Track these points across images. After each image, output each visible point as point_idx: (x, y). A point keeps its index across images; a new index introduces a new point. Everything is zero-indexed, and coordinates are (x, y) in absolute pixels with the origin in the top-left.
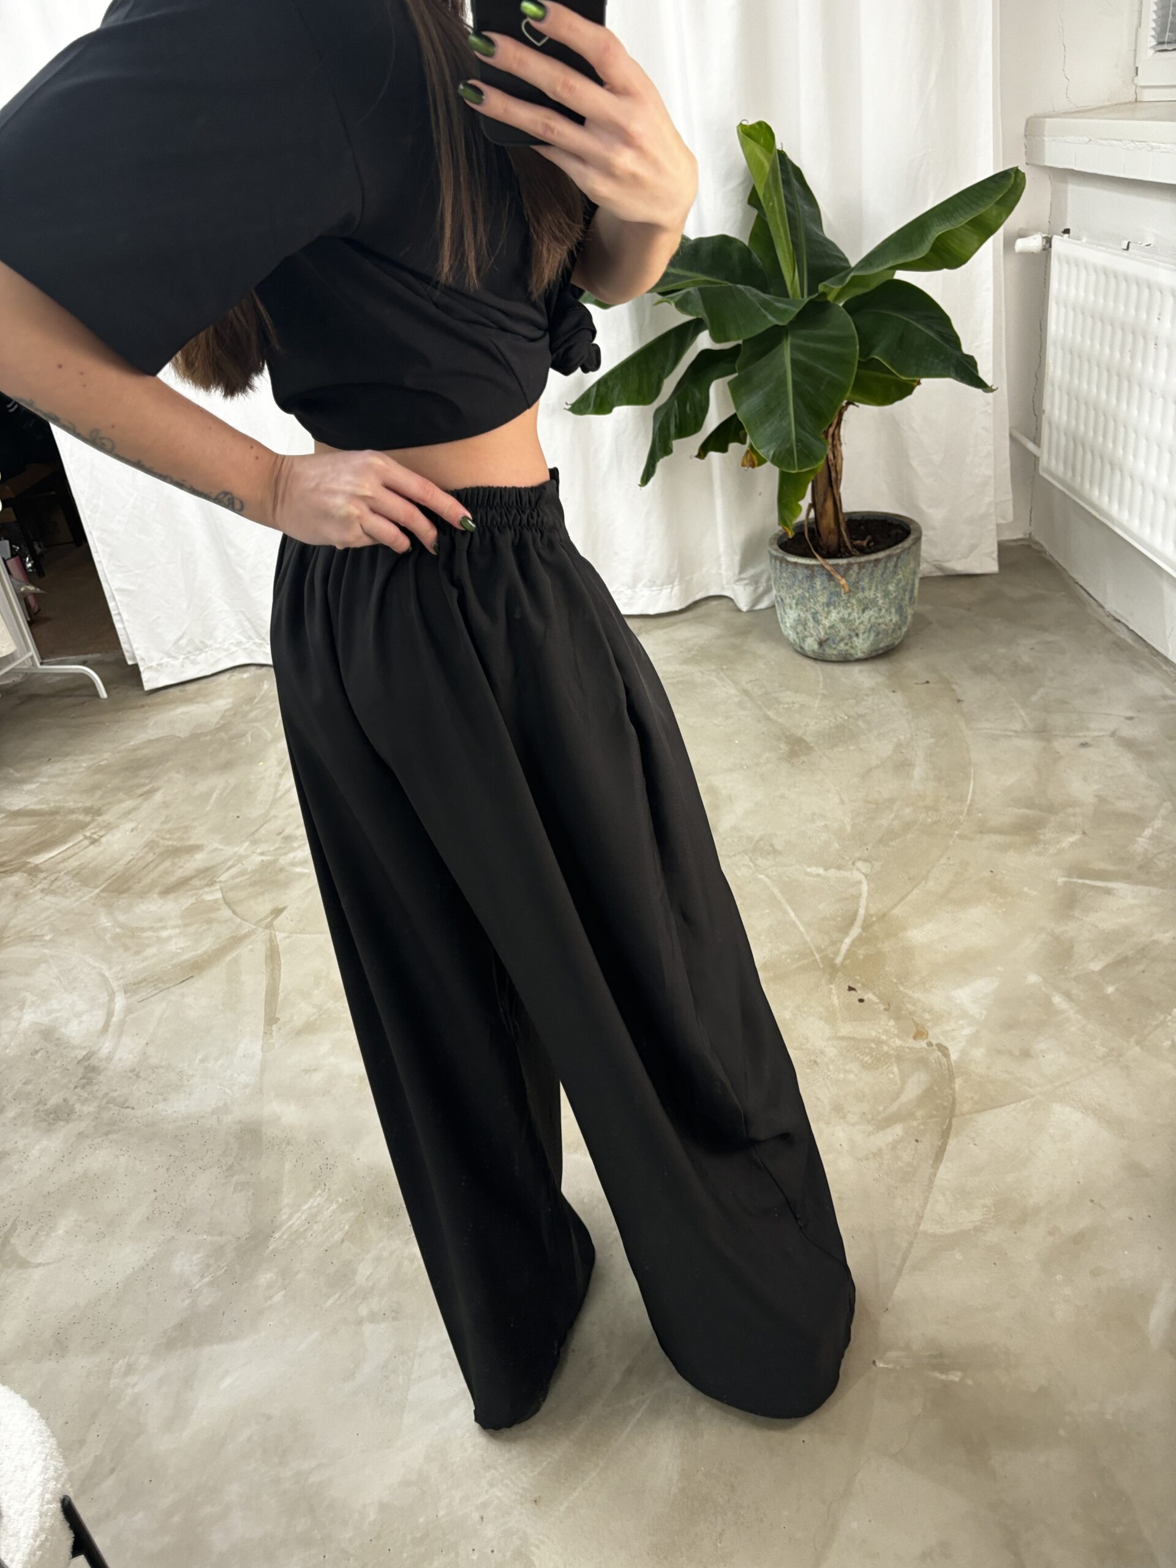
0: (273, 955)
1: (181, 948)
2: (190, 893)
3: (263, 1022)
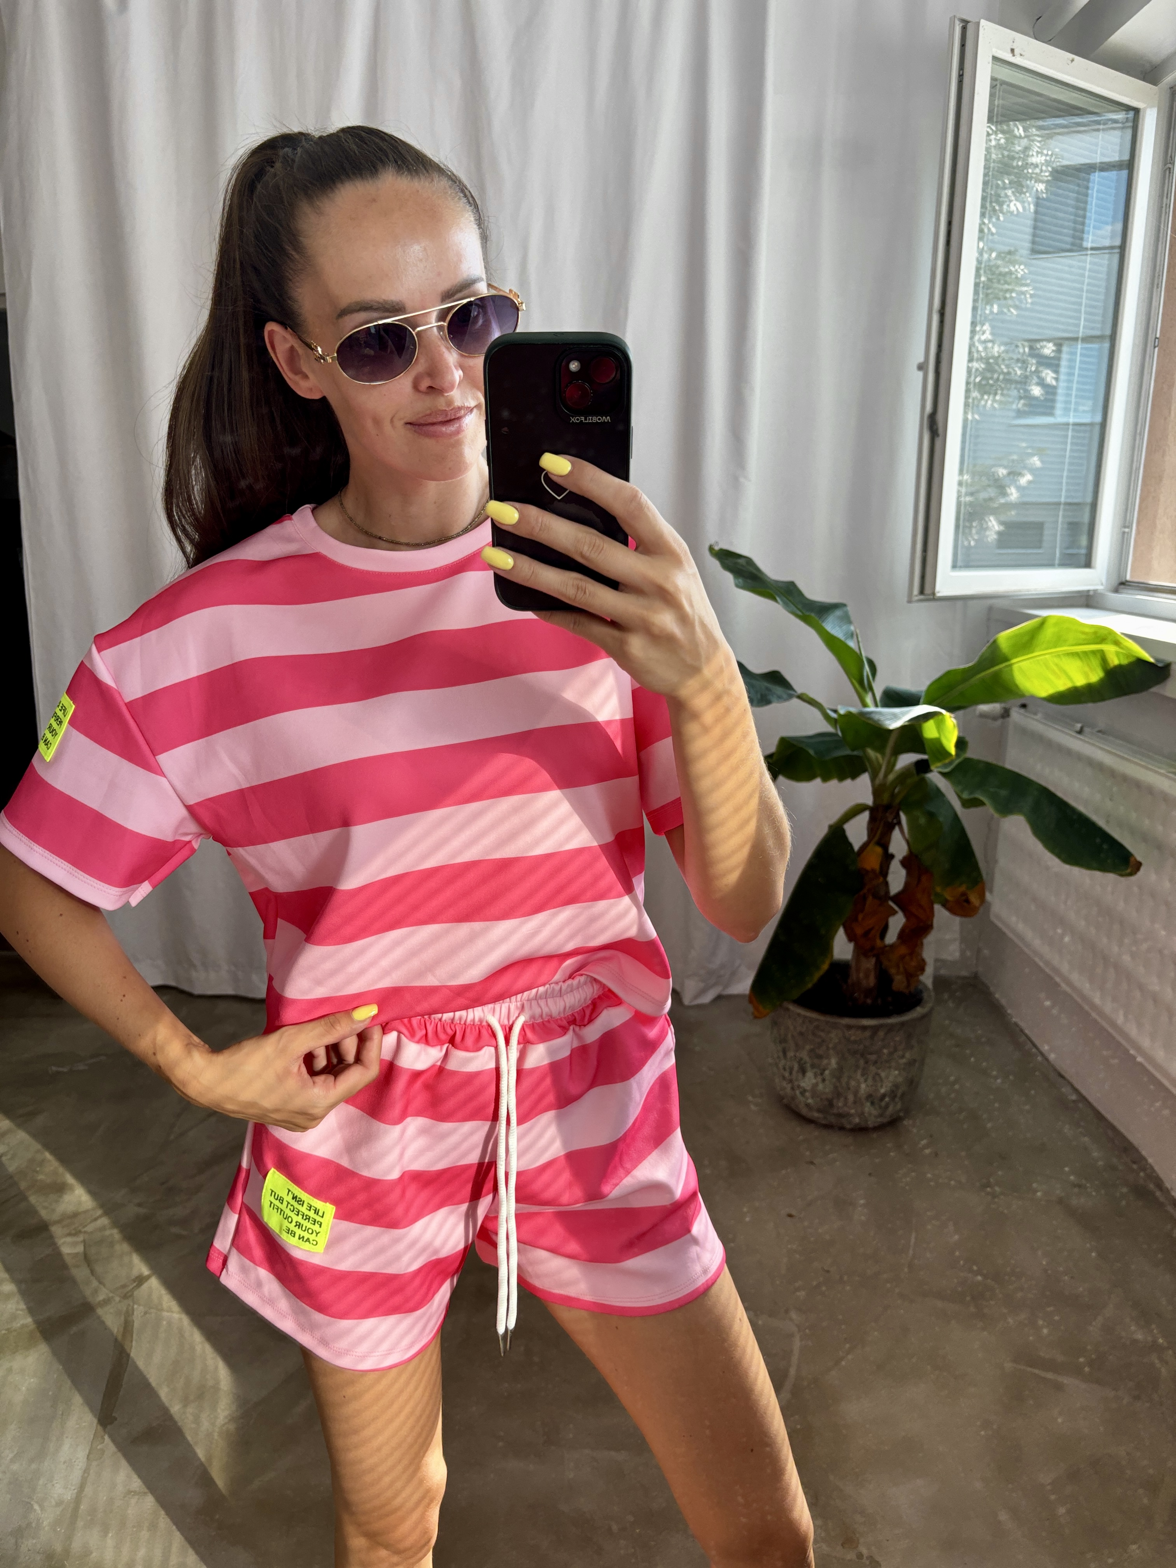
3: (96, 1421)
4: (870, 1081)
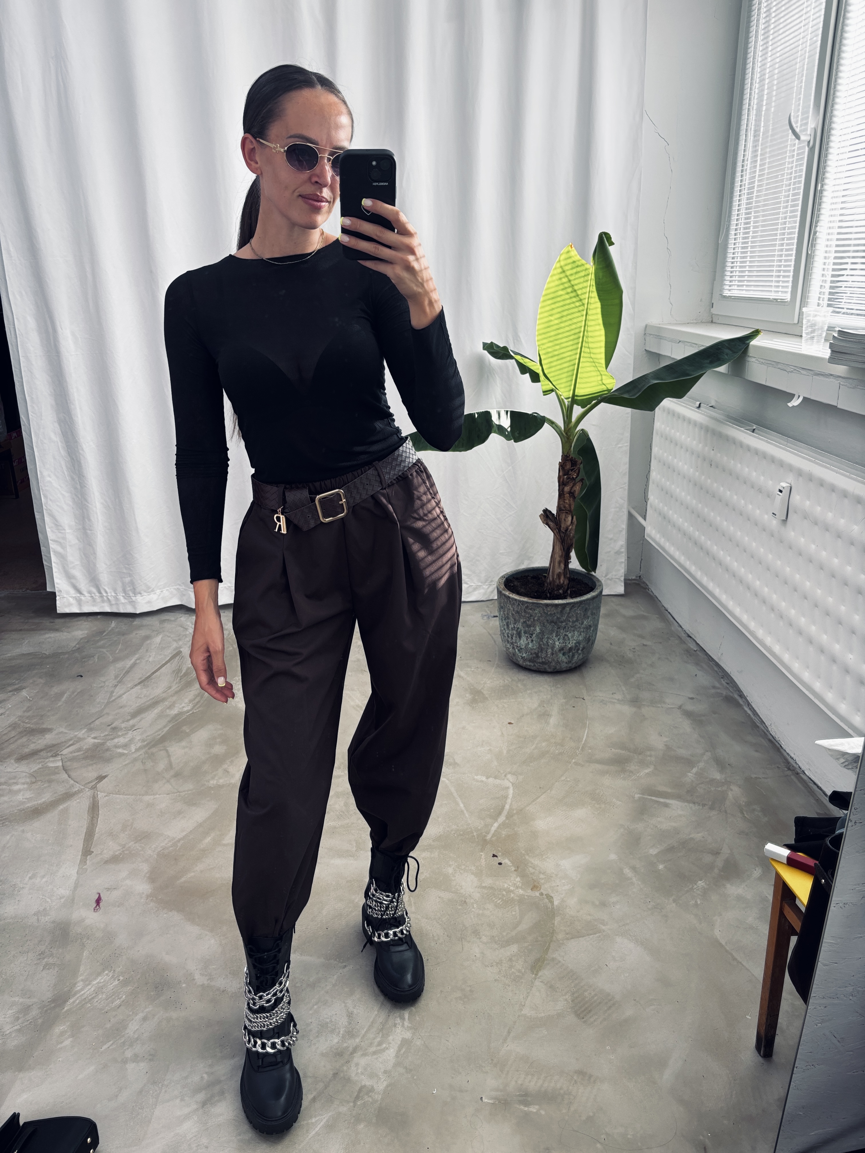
0: (94, 808)
1: (26, 799)
2: (38, 761)
3: (81, 854)
4: (561, 641)
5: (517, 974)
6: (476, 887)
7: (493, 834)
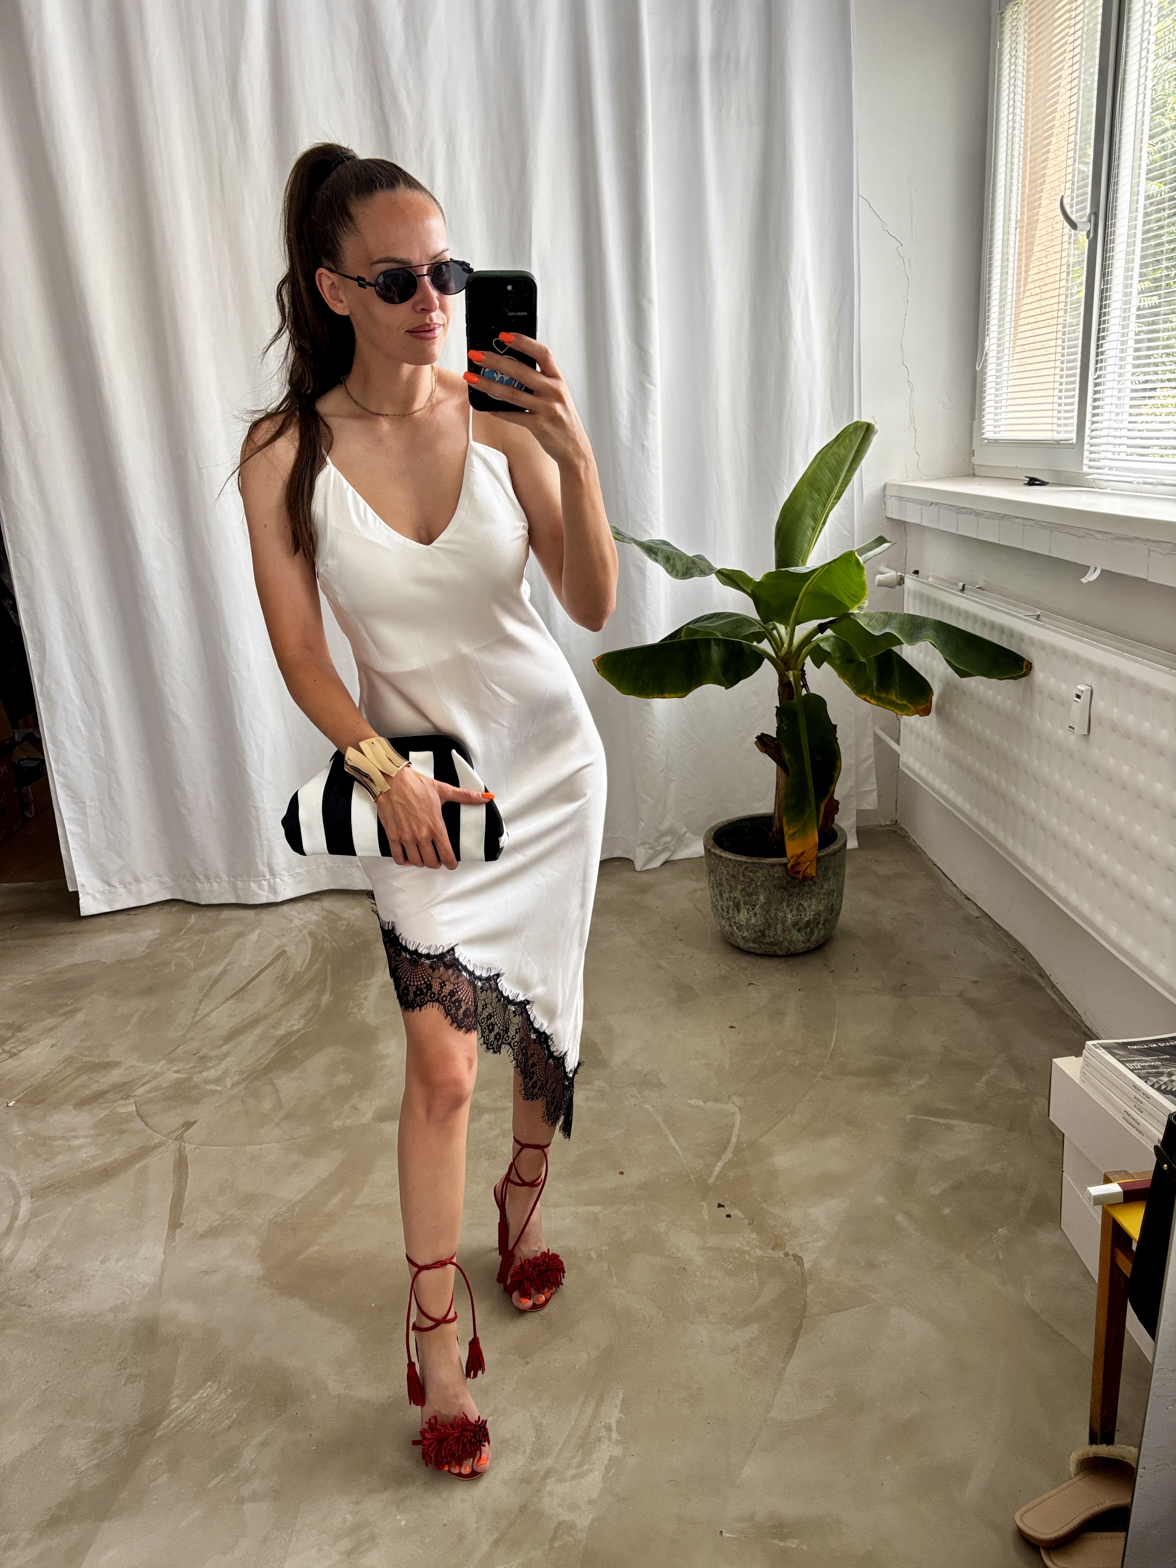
0: (181, 1165)
1: (90, 1157)
2: (104, 1106)
3: (167, 1227)
5: (762, 1364)
6: (697, 1249)
7: (717, 1176)
